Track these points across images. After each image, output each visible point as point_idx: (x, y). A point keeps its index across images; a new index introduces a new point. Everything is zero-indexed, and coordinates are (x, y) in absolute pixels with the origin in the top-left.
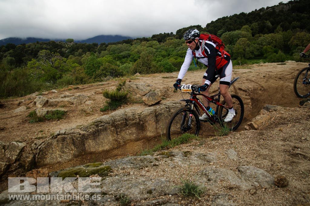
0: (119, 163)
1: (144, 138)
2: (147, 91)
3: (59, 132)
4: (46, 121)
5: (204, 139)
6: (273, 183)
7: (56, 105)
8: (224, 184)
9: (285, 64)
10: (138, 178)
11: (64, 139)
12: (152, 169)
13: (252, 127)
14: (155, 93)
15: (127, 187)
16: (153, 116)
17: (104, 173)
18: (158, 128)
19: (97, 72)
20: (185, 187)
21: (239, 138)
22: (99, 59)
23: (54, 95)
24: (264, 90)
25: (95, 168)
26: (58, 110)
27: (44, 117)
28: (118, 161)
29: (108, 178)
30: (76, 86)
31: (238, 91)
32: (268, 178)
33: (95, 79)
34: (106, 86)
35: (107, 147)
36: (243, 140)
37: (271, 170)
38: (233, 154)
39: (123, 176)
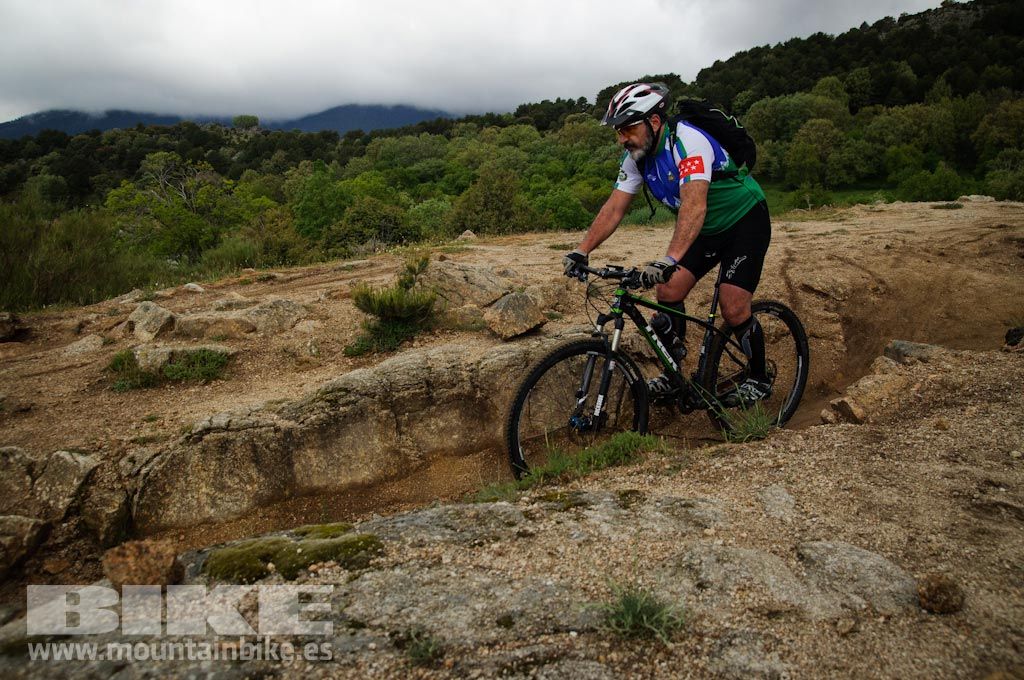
0: (404, 524)
1: (487, 447)
2: (500, 292)
3: (210, 421)
4: (168, 386)
5: (685, 452)
6: (913, 599)
7: (200, 335)
8: (752, 599)
9: (959, 207)
10: (467, 574)
11: (224, 446)
12: (513, 546)
13: (844, 413)
14: (525, 298)
15: (431, 603)
16: (517, 373)
17: (355, 557)
18: (535, 413)
19: (333, 227)
20: (622, 607)
21: (801, 450)
22: (342, 183)
23: (192, 300)
24: (889, 292)
25: (327, 540)
26: (204, 351)
27: (161, 371)
28: (401, 519)
29: (367, 576)
30: (265, 273)
31: (800, 294)
32: (896, 583)
33: (328, 248)
34: (363, 272)
35: (364, 475)
36: (814, 456)
37: (907, 556)
38: (780, 502)
39: (418, 567)
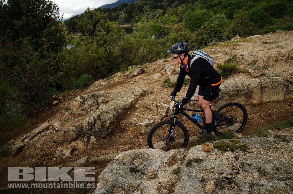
0: (250, 141)
1: (250, 105)
2: (251, 61)
10: (267, 157)
12: (274, 151)
15: (262, 163)
16: (259, 88)
18: (263, 97)
25: (237, 144)
29: (248, 154)
33: (197, 37)
34: (214, 52)
39: (257, 153)
